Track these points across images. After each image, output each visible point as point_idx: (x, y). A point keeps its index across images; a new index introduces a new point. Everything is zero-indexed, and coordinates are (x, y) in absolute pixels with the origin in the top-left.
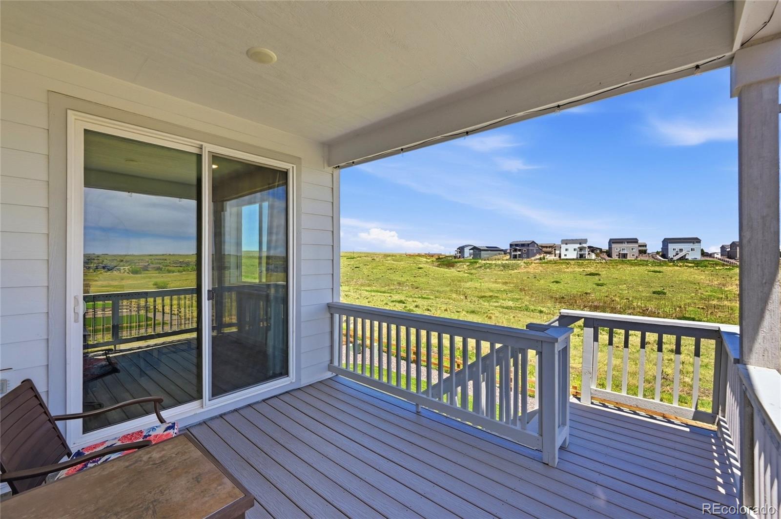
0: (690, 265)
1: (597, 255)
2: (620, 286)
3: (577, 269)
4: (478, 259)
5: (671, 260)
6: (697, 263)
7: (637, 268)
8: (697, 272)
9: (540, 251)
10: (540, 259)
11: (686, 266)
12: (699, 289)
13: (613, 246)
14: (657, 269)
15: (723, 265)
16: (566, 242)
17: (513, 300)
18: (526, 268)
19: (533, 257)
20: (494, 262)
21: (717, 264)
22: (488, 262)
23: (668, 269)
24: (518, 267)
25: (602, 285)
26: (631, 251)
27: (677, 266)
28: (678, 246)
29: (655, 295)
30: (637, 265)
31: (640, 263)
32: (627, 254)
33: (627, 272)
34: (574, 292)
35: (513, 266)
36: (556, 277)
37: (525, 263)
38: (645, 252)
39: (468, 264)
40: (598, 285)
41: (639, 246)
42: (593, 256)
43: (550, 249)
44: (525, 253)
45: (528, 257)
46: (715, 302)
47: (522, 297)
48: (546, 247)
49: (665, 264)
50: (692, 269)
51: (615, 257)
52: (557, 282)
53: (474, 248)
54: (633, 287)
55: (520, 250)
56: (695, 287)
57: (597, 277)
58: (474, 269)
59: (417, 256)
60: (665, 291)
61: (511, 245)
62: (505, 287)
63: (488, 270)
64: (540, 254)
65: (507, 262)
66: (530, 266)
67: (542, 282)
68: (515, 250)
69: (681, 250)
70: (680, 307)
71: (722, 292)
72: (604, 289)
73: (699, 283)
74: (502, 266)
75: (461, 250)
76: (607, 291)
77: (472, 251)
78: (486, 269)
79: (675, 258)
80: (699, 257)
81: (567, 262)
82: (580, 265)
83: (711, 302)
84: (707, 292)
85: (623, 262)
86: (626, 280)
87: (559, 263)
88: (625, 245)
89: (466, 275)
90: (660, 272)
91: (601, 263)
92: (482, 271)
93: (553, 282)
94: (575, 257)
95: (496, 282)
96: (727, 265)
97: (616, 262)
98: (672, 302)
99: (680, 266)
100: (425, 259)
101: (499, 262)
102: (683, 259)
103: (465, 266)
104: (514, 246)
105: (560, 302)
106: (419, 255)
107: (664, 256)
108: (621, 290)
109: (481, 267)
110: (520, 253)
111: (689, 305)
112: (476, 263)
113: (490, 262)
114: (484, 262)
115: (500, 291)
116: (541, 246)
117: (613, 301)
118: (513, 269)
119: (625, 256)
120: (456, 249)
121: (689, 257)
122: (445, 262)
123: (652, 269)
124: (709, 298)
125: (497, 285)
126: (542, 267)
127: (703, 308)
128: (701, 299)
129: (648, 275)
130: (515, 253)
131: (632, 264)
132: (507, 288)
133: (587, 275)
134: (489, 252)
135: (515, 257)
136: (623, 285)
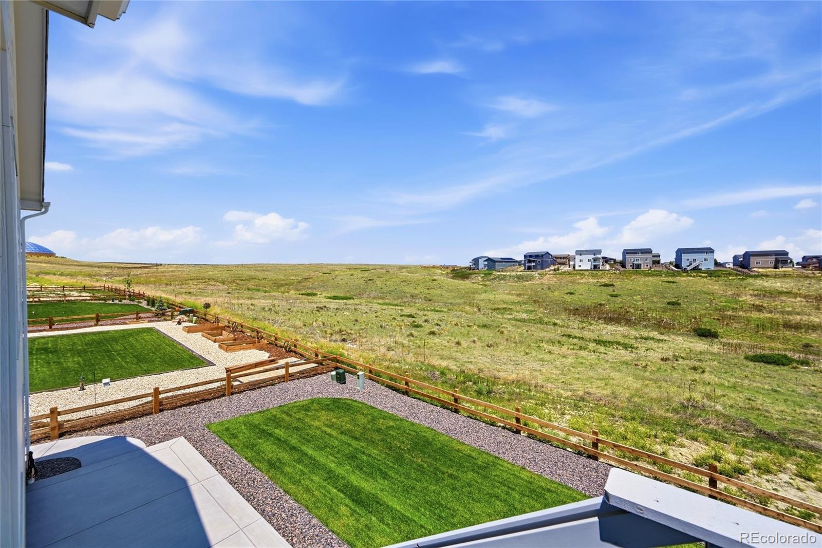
0: (703, 275)
1: (611, 266)
2: (635, 297)
3: (592, 280)
4: (492, 270)
5: (685, 270)
6: (710, 274)
7: (651, 278)
8: (710, 282)
9: (555, 262)
10: (555, 270)
11: (700, 276)
12: (714, 299)
13: (628, 256)
14: (671, 279)
15: (737, 275)
16: (580, 253)
17: (527, 312)
18: (540, 279)
19: (548, 267)
20: (508, 273)
21: (730, 274)
22: (502, 273)
23: (682, 280)
24: (532, 278)
25: (616, 296)
26: (645, 262)
27: (691, 276)
28: (691, 257)
29: (670, 306)
30: (650, 276)
31: (654, 273)
32: (640, 264)
33: (641, 283)
34: (589, 303)
35: (527, 278)
36: (571, 288)
37: (539, 274)
38: (658, 262)
39: (482, 275)
40: (612, 296)
41: (653, 256)
42: (607, 267)
43: (565, 260)
44: (539, 265)
45: (542, 268)
46: (730, 313)
47: (536, 309)
48: (561, 258)
49: (679, 274)
50: (705, 280)
51: (629, 268)
52: (571, 293)
53: (489, 260)
54: (647, 298)
55: (534, 261)
56: (709, 298)
57: (611, 289)
58: (488, 280)
59: (432, 267)
60: (679, 302)
61: (525, 256)
62: (520, 299)
63: (502, 281)
64: (554, 265)
65: (521, 273)
66: (544, 278)
67: (556, 293)
68: (530, 261)
69: (694, 260)
70: (695, 318)
71: (736, 302)
72: (619, 300)
73: (713, 294)
74: (516, 277)
75: (476, 261)
76: (622, 302)
77: (486, 263)
78: (501, 280)
79: (689, 268)
80: (712, 267)
81: (581, 273)
82: (594, 276)
83: (726, 313)
84: (721, 302)
85: (637, 273)
86: (640, 291)
87: (573, 274)
88: (639, 256)
89: (480, 286)
90: (674, 282)
91: (615, 273)
92: (496, 283)
93: (567, 293)
94: (589, 268)
95: (510, 294)
96: (740, 275)
97: (630, 273)
98: (687, 314)
99: (694, 277)
100: (440, 271)
101: (514, 274)
102: (696, 269)
103: (479, 278)
104: (530, 258)
105: (574, 314)
106: (434, 267)
107: (677, 266)
108: (636, 301)
109: (495, 279)
110: (533, 264)
111: (705, 316)
112: (490, 274)
113: (504, 274)
114: (499, 273)
115: (513, 302)
116: (556, 257)
117: (628, 312)
118: (527, 281)
119: (639, 266)
120: (471, 261)
121: (703, 268)
122: (460, 274)
123: (666, 279)
124: (723, 309)
125: (511, 297)
126: (556, 278)
127: (718, 319)
128: (716, 309)
129: (662, 285)
130: (530, 264)
131: (647, 274)
133: (601, 286)
134: (504, 263)
135: (529, 268)
136: (637, 296)
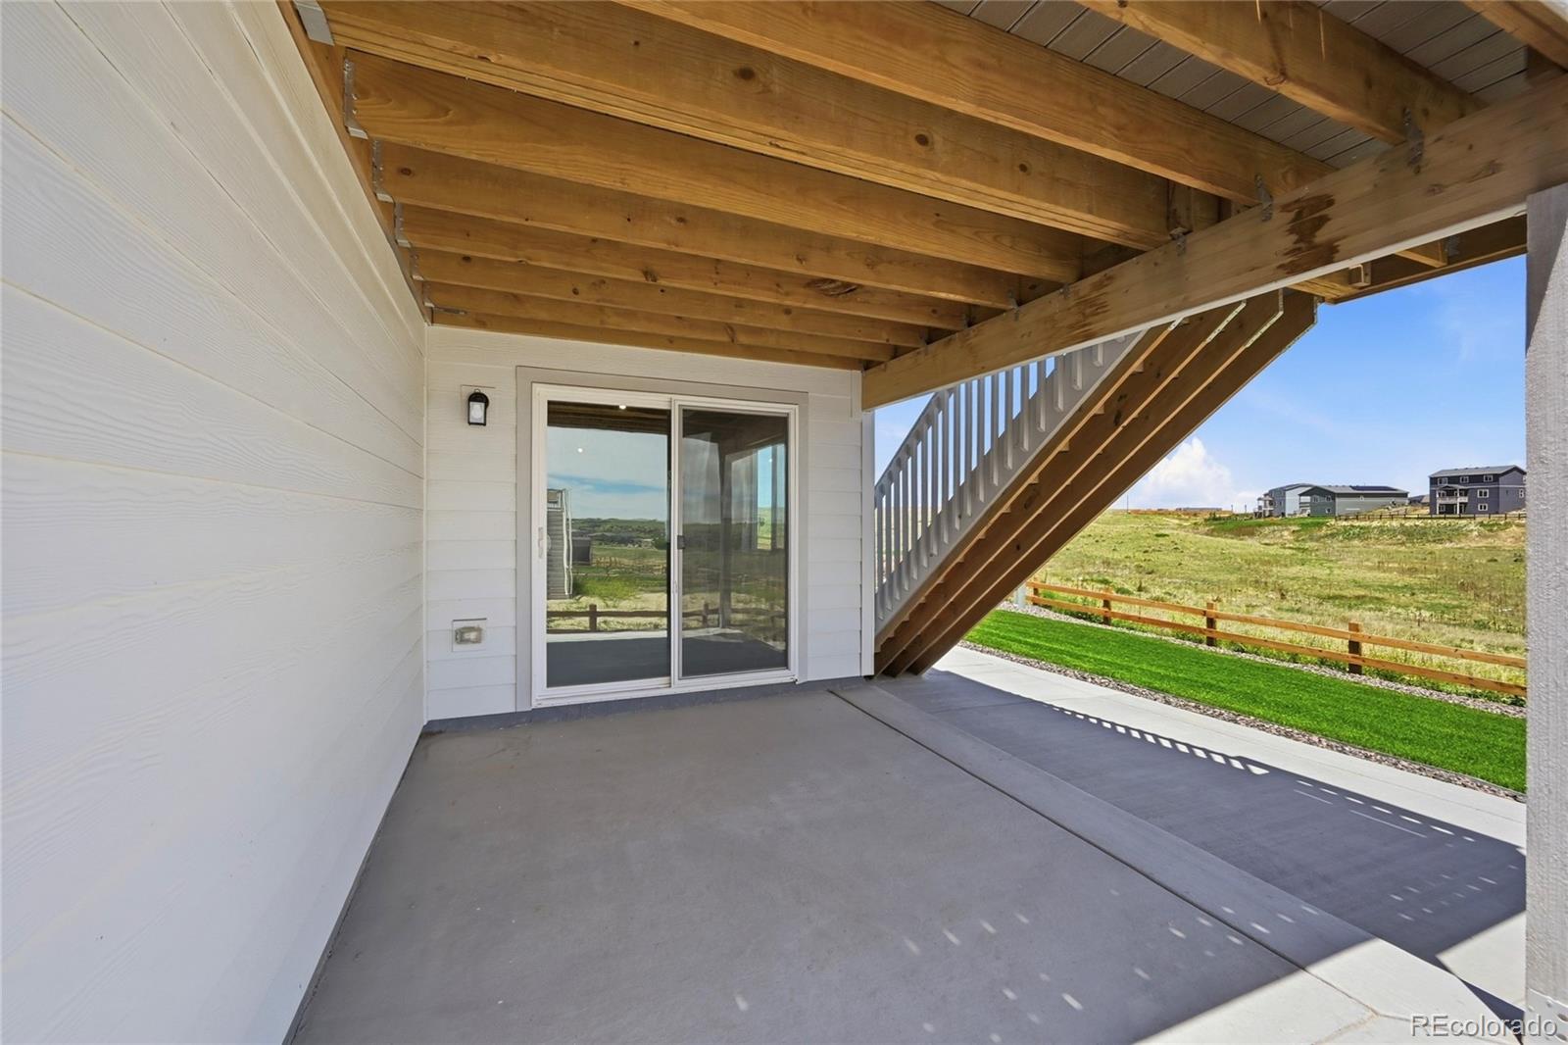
4: (1325, 516)
18: (1487, 536)
35: (1439, 533)
37: (1481, 524)
39: (1295, 528)
44: (1482, 501)
45: (1494, 511)
53: (1314, 491)
58: (1312, 539)
61: (1434, 481)
62: (1408, 580)
63: (1356, 542)
65: (1419, 523)
66: (1501, 533)
68: (1451, 493)
74: (1403, 533)
75: (1276, 497)
77: (1307, 499)
78: (1350, 539)
92: (1336, 544)
101: (1395, 523)
103: (1286, 533)
104: (1447, 484)
106: (1161, 512)
109: (1332, 535)
110: (1465, 500)
112: (1319, 525)
113: (1362, 524)
114: (1345, 523)
115: (1389, 587)
118: (1441, 541)
120: (1262, 497)
122: (1229, 526)
125: (1382, 575)
130: (1449, 501)
132: (1417, 581)
134: (1362, 499)
135: (1449, 509)
